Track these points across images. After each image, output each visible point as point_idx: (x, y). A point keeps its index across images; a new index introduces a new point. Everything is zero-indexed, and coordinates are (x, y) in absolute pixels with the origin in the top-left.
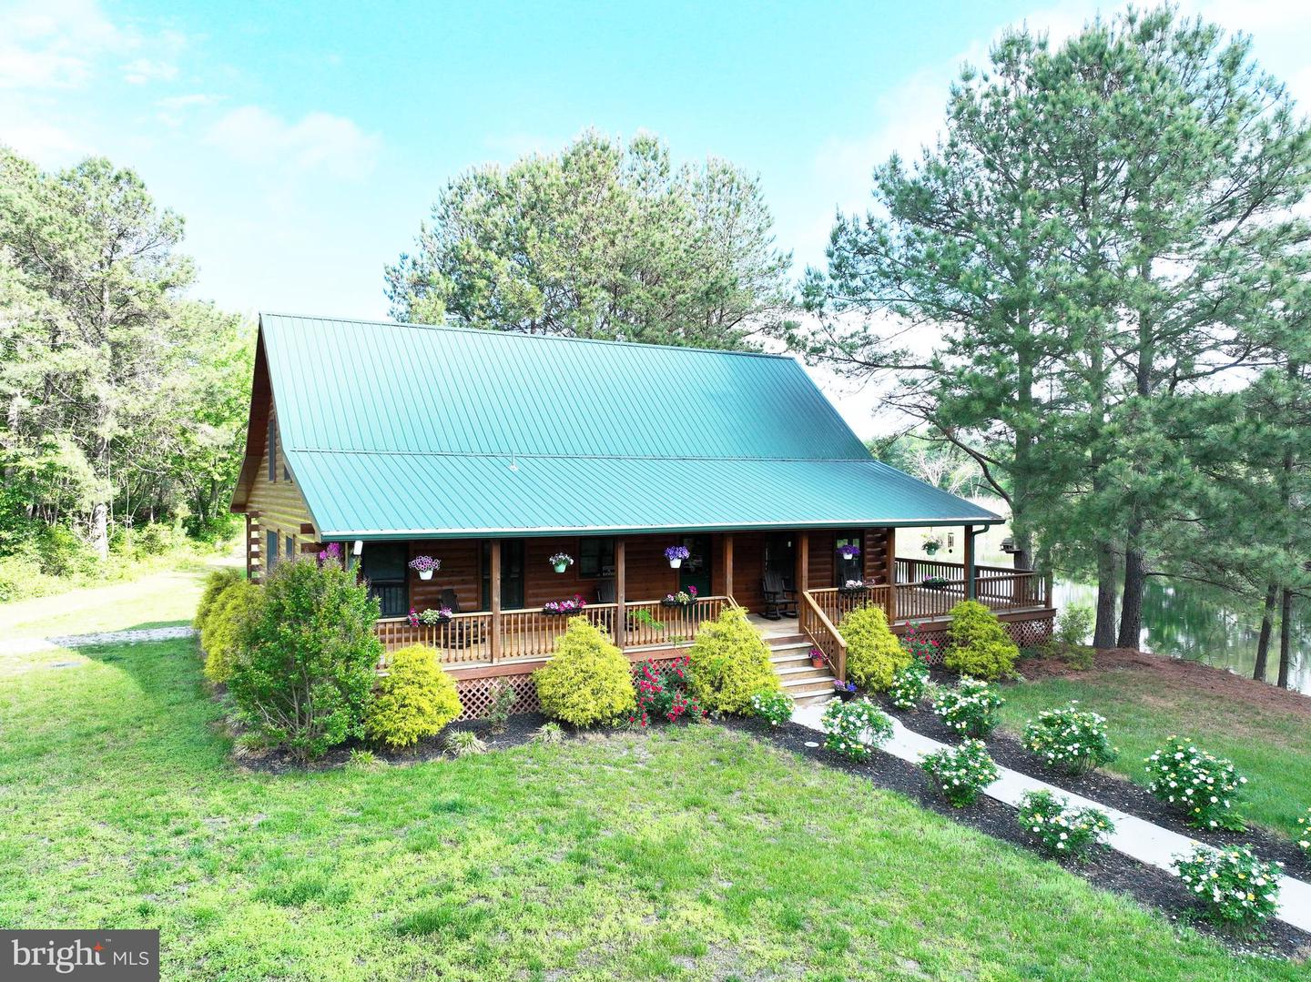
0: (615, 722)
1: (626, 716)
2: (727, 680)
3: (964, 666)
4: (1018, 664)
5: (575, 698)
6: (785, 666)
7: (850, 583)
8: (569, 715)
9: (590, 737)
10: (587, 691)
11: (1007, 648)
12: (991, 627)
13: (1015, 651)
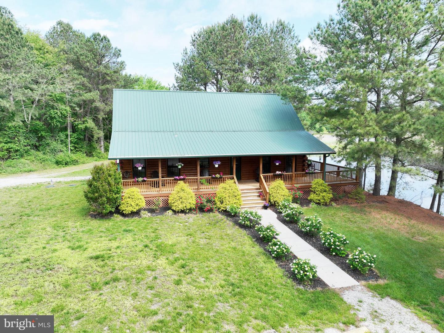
0: (188, 211)
1: (190, 210)
2: (224, 201)
3: (313, 200)
4: (332, 200)
5: (176, 204)
6: (251, 197)
7: (277, 172)
8: (174, 208)
9: (180, 214)
10: (179, 202)
11: (328, 195)
12: (324, 188)
13: (331, 196)
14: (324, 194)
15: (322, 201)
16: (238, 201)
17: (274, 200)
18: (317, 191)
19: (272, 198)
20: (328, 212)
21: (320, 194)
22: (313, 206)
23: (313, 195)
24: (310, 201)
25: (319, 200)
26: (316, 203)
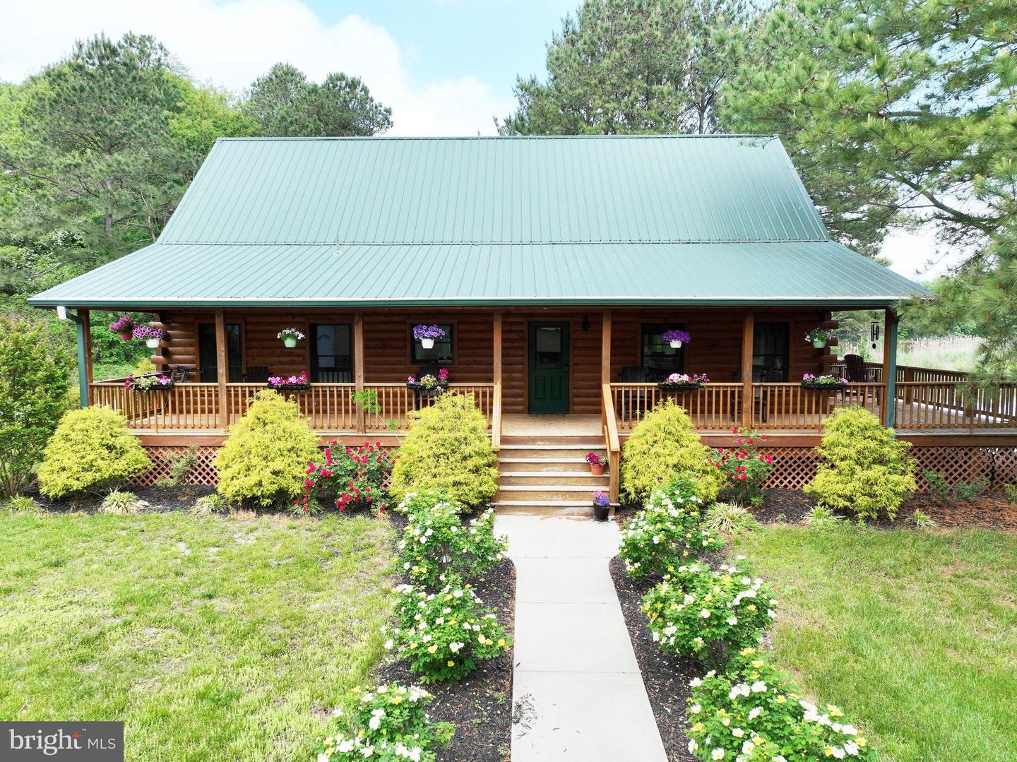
3: (822, 495)
7: (674, 378)
11: (895, 478)
12: (873, 444)
13: (908, 482)
14: (876, 472)
15: (862, 501)
16: (472, 476)
17: (637, 482)
18: (842, 460)
19: (628, 475)
20: (877, 552)
21: (853, 473)
22: (821, 522)
23: (827, 474)
24: (814, 499)
25: (851, 499)
26: (837, 511)
